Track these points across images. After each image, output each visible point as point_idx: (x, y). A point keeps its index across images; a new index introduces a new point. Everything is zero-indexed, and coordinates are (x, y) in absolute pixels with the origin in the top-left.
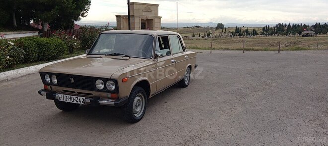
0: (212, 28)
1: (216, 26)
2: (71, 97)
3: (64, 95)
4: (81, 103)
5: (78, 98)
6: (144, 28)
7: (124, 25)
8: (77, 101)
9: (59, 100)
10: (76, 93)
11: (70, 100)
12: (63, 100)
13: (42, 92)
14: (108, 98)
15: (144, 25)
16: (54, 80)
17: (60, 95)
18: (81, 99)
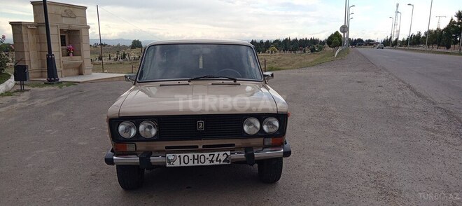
1: (131, 44)
2: (200, 154)
3: (182, 155)
4: (222, 163)
5: (214, 155)
6: (63, 44)
7: (29, 40)
8: (212, 161)
9: (168, 165)
10: (201, 147)
11: (196, 161)
12: (178, 165)
13: (114, 158)
14: (265, 147)
15: (63, 38)
16: (148, 130)
17: (170, 157)
18: (222, 156)
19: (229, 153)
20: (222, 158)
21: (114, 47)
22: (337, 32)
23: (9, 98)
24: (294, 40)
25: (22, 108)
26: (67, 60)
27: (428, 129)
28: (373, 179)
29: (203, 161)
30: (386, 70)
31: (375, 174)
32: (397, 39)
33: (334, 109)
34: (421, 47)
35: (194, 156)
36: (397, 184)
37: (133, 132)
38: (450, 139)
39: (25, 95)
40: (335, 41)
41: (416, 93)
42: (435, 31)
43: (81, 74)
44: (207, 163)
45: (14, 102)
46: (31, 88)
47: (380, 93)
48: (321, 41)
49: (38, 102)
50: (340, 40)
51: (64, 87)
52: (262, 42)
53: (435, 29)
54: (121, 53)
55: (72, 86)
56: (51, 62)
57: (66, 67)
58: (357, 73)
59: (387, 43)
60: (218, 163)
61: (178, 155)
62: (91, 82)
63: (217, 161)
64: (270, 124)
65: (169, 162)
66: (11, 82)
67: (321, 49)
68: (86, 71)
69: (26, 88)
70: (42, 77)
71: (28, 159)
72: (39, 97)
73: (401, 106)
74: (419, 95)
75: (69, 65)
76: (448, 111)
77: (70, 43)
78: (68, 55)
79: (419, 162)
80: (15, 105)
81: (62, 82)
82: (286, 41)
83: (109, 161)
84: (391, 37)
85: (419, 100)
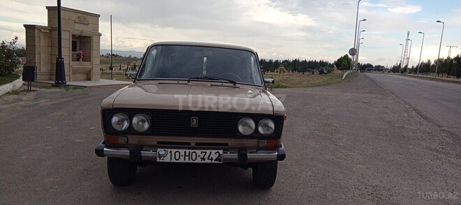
0: (135, 59)
1: (142, 56)
2: (191, 151)
3: (174, 151)
4: (213, 161)
5: (206, 153)
6: (74, 49)
7: (41, 42)
8: (203, 159)
9: (158, 160)
10: (193, 145)
11: (187, 158)
12: (169, 161)
13: (105, 149)
14: (259, 149)
15: (74, 44)
16: (141, 123)
17: (161, 151)
18: (214, 154)
19: (221, 152)
20: (215, 156)
21: (126, 58)
22: (347, 55)
23: (15, 96)
24: (303, 62)
25: (26, 106)
26: (76, 65)
27: (431, 150)
28: (370, 192)
29: (194, 158)
30: (393, 93)
31: (374, 187)
32: (406, 66)
33: (337, 125)
34: (431, 76)
35: (185, 152)
36: (396, 198)
37: (126, 124)
38: (453, 160)
39: (31, 95)
40: (344, 63)
41: (422, 116)
42: (446, 60)
43: (89, 79)
44: (199, 161)
45: (19, 100)
46: (38, 89)
47: (386, 113)
48: (330, 64)
49: (43, 102)
50: (349, 63)
51: (71, 90)
52: (271, 62)
53: (446, 58)
54: (132, 64)
55: (79, 90)
56: (60, 65)
57: (75, 72)
58: (363, 95)
59: (396, 69)
60: (209, 161)
61: (169, 150)
62: (98, 87)
63: (208, 159)
64: (266, 126)
65: (160, 157)
66: (19, 82)
67: (329, 72)
68: (94, 77)
69: (32, 88)
70: (50, 80)
71: (22, 151)
72: (44, 98)
73: (406, 126)
74: (425, 118)
75: (78, 69)
76: (454, 134)
77: (80, 49)
78: (78, 61)
79: (420, 179)
80: (20, 104)
81: (68, 86)
82: (296, 62)
83: (100, 152)
84: (400, 64)
85: (425, 122)
